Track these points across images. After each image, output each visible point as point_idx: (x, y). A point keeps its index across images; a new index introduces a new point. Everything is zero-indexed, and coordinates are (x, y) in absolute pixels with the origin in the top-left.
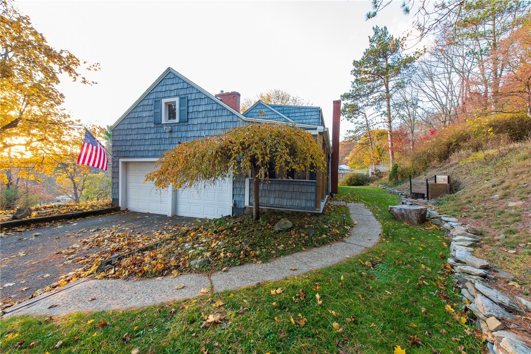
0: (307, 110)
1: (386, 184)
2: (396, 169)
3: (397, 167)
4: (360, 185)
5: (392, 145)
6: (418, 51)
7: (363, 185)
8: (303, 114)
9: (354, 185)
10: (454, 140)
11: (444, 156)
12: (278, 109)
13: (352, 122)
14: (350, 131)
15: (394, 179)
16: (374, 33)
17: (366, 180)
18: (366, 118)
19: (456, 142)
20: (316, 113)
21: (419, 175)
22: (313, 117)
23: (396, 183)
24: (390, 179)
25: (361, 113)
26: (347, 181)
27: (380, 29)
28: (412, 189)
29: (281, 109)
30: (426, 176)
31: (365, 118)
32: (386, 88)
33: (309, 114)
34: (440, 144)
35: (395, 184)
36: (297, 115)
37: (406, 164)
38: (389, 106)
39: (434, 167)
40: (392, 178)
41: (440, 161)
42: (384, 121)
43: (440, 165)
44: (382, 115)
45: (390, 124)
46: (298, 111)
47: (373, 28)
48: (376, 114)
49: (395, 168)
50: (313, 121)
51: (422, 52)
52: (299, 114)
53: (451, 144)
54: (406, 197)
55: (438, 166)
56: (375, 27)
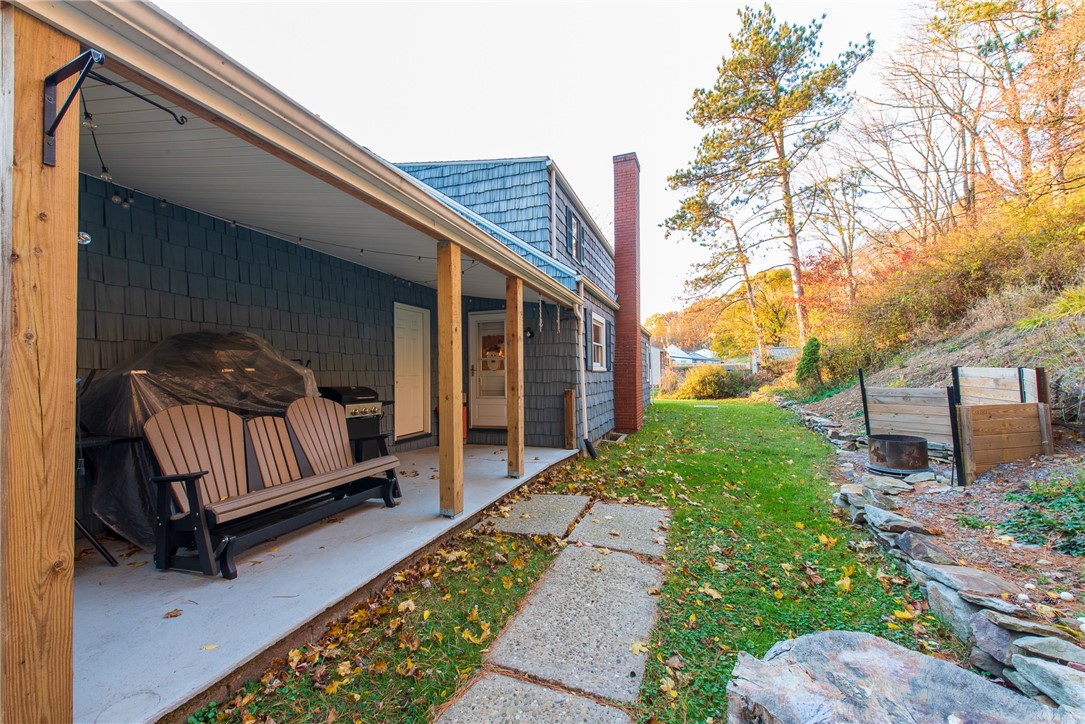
0: (510, 170)
1: (790, 395)
2: (815, 352)
3: (818, 346)
4: (727, 395)
5: (802, 292)
6: (853, 48)
7: (735, 397)
8: (498, 184)
9: (710, 397)
10: (975, 266)
11: (952, 311)
12: (427, 174)
13: (704, 245)
14: (699, 265)
15: (811, 380)
16: (742, 26)
17: (742, 382)
18: (735, 233)
19: (980, 269)
20: (536, 178)
21: (882, 367)
22: (528, 192)
23: (819, 391)
24: (801, 379)
25: (722, 222)
26: (694, 389)
27: (756, 12)
28: (871, 416)
29: (435, 173)
30: (907, 370)
31: (732, 232)
32: (778, 152)
33: (517, 181)
34: (935, 278)
35: (815, 393)
36: (481, 187)
37: (841, 335)
38: (788, 196)
39: (925, 343)
40: (805, 375)
41: (941, 325)
42: (778, 234)
43: (941, 337)
44: (771, 220)
45: (795, 242)
46: (482, 175)
47: (739, 13)
48: (758, 220)
49: (813, 348)
50: (530, 202)
51: (864, 51)
52: (487, 186)
53: (966, 275)
54: (853, 447)
55: (936, 339)
56: (743, 11)
